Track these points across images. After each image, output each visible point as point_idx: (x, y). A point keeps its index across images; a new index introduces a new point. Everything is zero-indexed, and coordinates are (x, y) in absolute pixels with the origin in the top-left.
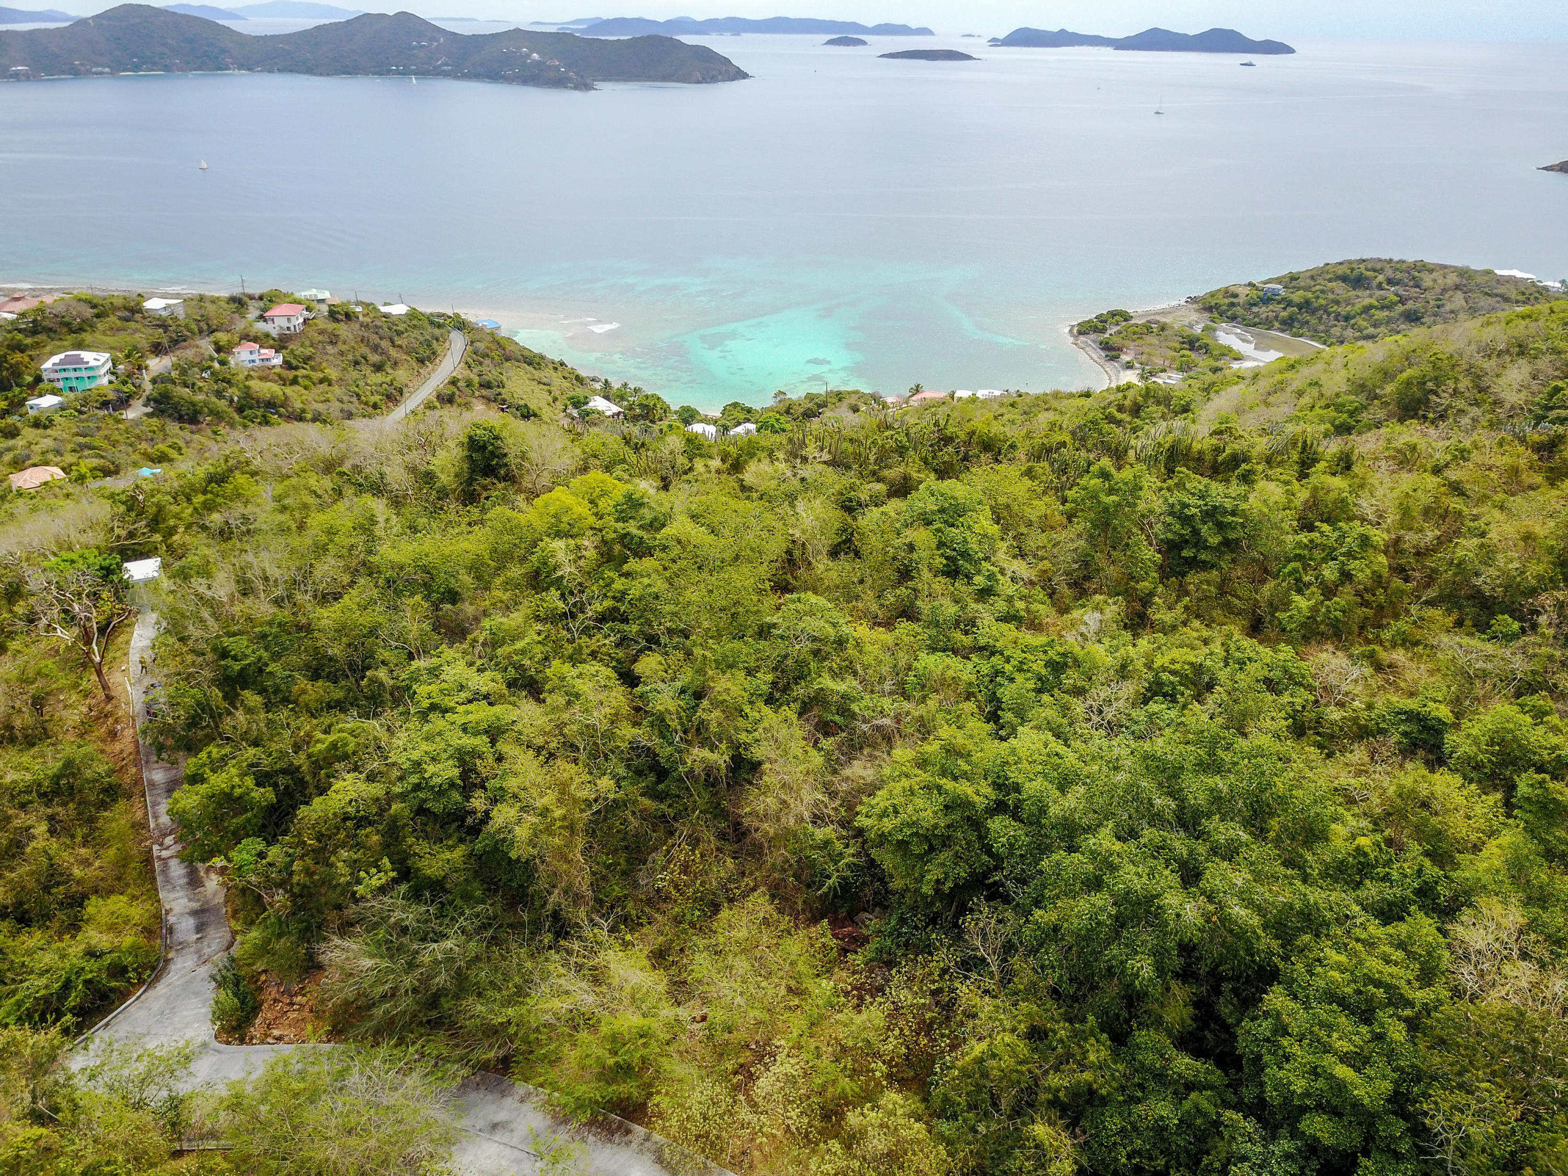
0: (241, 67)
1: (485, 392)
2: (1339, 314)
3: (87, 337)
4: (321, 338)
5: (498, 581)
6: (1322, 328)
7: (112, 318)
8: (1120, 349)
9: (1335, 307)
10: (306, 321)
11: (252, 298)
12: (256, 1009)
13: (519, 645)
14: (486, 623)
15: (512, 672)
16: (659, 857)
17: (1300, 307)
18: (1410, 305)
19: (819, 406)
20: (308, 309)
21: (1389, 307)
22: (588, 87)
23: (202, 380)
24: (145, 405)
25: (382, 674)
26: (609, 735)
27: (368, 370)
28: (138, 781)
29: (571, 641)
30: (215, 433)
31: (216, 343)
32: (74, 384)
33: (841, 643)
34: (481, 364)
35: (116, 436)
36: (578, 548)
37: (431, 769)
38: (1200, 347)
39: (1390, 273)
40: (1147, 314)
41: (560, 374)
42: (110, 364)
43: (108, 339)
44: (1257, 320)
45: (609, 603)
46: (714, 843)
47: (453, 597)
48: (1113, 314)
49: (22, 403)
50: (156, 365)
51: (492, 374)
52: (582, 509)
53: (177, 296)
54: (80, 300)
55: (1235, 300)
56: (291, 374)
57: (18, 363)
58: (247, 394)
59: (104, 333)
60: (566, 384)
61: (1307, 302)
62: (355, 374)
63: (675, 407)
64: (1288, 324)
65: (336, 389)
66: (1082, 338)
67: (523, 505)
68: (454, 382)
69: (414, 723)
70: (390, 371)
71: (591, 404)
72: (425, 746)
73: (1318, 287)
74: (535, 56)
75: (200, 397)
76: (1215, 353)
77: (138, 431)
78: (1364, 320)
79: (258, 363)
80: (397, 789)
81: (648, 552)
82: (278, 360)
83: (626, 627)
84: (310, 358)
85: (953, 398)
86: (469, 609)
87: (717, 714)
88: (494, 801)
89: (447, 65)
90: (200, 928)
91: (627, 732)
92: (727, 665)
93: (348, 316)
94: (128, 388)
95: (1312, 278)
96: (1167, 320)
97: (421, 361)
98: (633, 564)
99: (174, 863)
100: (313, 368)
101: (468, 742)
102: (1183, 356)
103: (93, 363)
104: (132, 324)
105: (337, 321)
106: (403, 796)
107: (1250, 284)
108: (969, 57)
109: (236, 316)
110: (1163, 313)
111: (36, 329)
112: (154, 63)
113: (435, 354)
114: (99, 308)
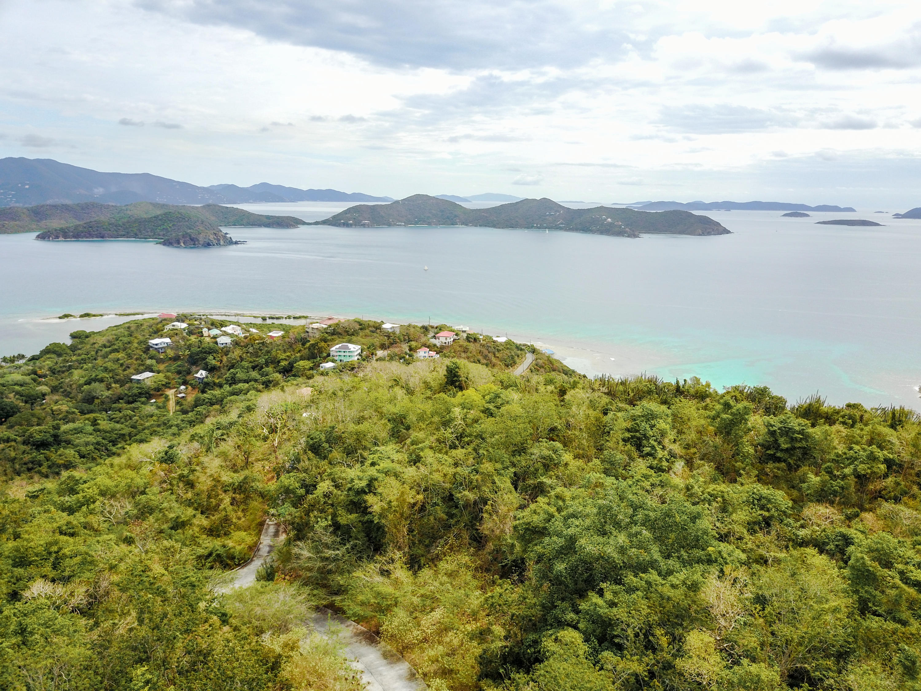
0: (463, 224)
3: (354, 338)
4: (459, 349)
7: (367, 331)
10: (454, 340)
11: (432, 327)
16: (442, 541)
20: (457, 335)
22: (635, 236)
31: (410, 346)
37: (357, 482)
42: (360, 351)
43: (362, 340)
47: (407, 428)
49: (319, 365)
50: (381, 354)
52: (476, 398)
53: (398, 323)
54: (355, 321)
57: (322, 347)
59: (362, 337)
74: (609, 220)
79: (427, 358)
89: (562, 224)
90: (269, 552)
93: (475, 340)
97: (507, 366)
103: (352, 350)
104: (375, 334)
105: (469, 341)
108: (877, 224)
109: (423, 335)
111: (334, 333)
112: (424, 221)
113: (515, 363)
114: (362, 326)
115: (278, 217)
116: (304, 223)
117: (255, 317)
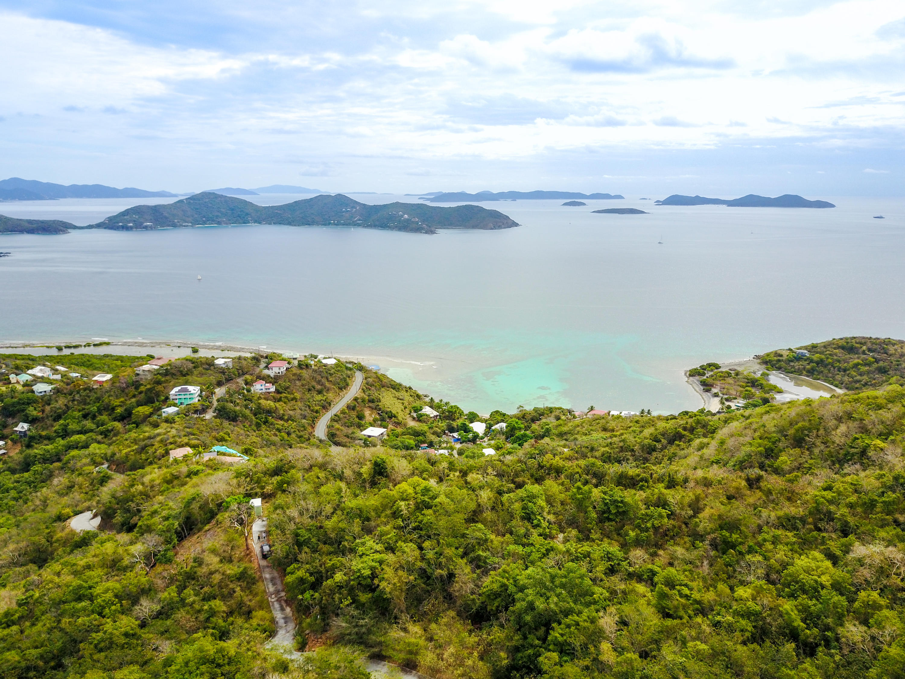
0: (255, 222)
1: (371, 404)
2: (840, 368)
3: (190, 378)
4: (294, 377)
5: (383, 515)
6: (830, 375)
7: (201, 369)
8: (712, 386)
9: (838, 364)
10: (287, 369)
11: (262, 357)
12: (306, 644)
13: (389, 536)
14: (379, 529)
15: (386, 545)
16: (426, 602)
17: (817, 363)
18: (881, 364)
19: (540, 415)
20: (289, 363)
21: (869, 364)
22: (433, 232)
23: (237, 398)
24: (214, 412)
25: (346, 543)
26: (414, 564)
27: (315, 394)
28: (261, 577)
29: (404, 536)
30: (244, 426)
31: (245, 380)
32: (183, 401)
33: (486, 540)
34: (370, 389)
35: (202, 428)
36: (409, 504)
37: (363, 572)
38: (758, 385)
39: (869, 345)
40: (730, 364)
41: (409, 394)
42: (199, 392)
43: (199, 379)
44: (793, 370)
45: (417, 524)
46: (442, 599)
47: (368, 519)
48: (710, 365)
49: (160, 409)
50: (220, 392)
51: (375, 394)
52: (411, 491)
53: (228, 358)
54: (187, 360)
55: (781, 358)
56: (278, 396)
57: (159, 391)
58: (259, 406)
59: (197, 376)
60: (411, 399)
61: (822, 361)
62: (308, 396)
63: (466, 412)
64: (811, 373)
65: (299, 403)
66: (691, 378)
67: (391, 487)
68: (356, 399)
69: (358, 558)
70: (325, 394)
71: (423, 410)
72: (362, 565)
73: (828, 352)
74: (406, 216)
75: (238, 408)
76: (766, 389)
77: (211, 426)
78: (854, 371)
79: (264, 391)
80: (352, 578)
81: (430, 507)
82: (273, 389)
83: (421, 532)
84: (288, 388)
85: (609, 414)
86: (373, 524)
87: (444, 560)
88: (380, 581)
89: (359, 220)
90: (286, 623)
91: (419, 564)
92: (449, 545)
93: (307, 366)
94: (207, 404)
95: (825, 347)
96: (739, 369)
97: (341, 389)
98: (425, 511)
99: (275, 603)
100: (289, 393)
101: (374, 564)
102: (747, 391)
103: (193, 392)
104: (209, 372)
105: (301, 368)
106: (353, 580)
107: (790, 350)
108: (642, 212)
109: (255, 366)
110: (740, 364)
111: (167, 373)
112: (213, 221)
113: (347, 385)
114: (196, 364)
115: (42, 222)
116: (75, 227)
117: (48, 347)
